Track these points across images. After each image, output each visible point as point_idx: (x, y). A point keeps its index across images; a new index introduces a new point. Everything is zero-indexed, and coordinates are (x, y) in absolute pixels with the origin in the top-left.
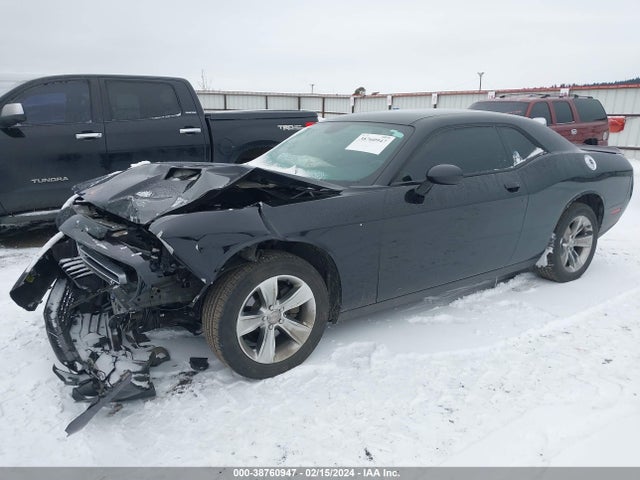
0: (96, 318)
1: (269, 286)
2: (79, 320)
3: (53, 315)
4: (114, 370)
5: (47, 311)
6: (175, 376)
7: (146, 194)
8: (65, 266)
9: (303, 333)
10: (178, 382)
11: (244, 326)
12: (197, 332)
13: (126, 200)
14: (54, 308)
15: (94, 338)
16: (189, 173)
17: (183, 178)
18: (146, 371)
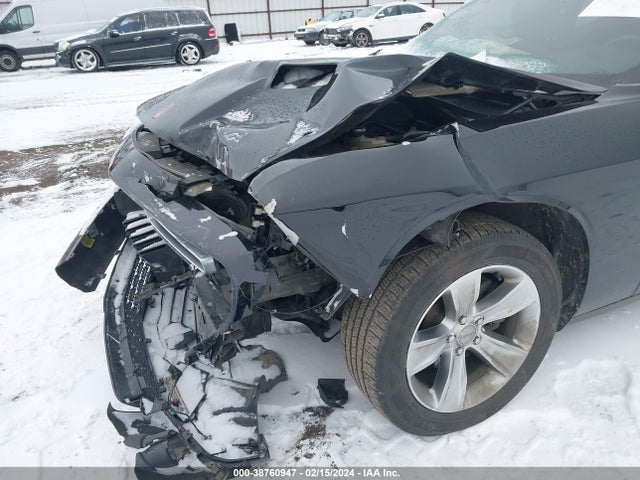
0: (181, 293)
1: (465, 286)
2: (158, 299)
3: (118, 301)
4: (204, 399)
5: (110, 293)
6: (297, 415)
7: (240, 116)
8: (130, 226)
9: (513, 359)
10: (302, 429)
11: (419, 356)
12: (328, 335)
13: (207, 128)
14: (120, 288)
15: (176, 333)
16: (312, 74)
17: (302, 84)
18: (251, 408)
